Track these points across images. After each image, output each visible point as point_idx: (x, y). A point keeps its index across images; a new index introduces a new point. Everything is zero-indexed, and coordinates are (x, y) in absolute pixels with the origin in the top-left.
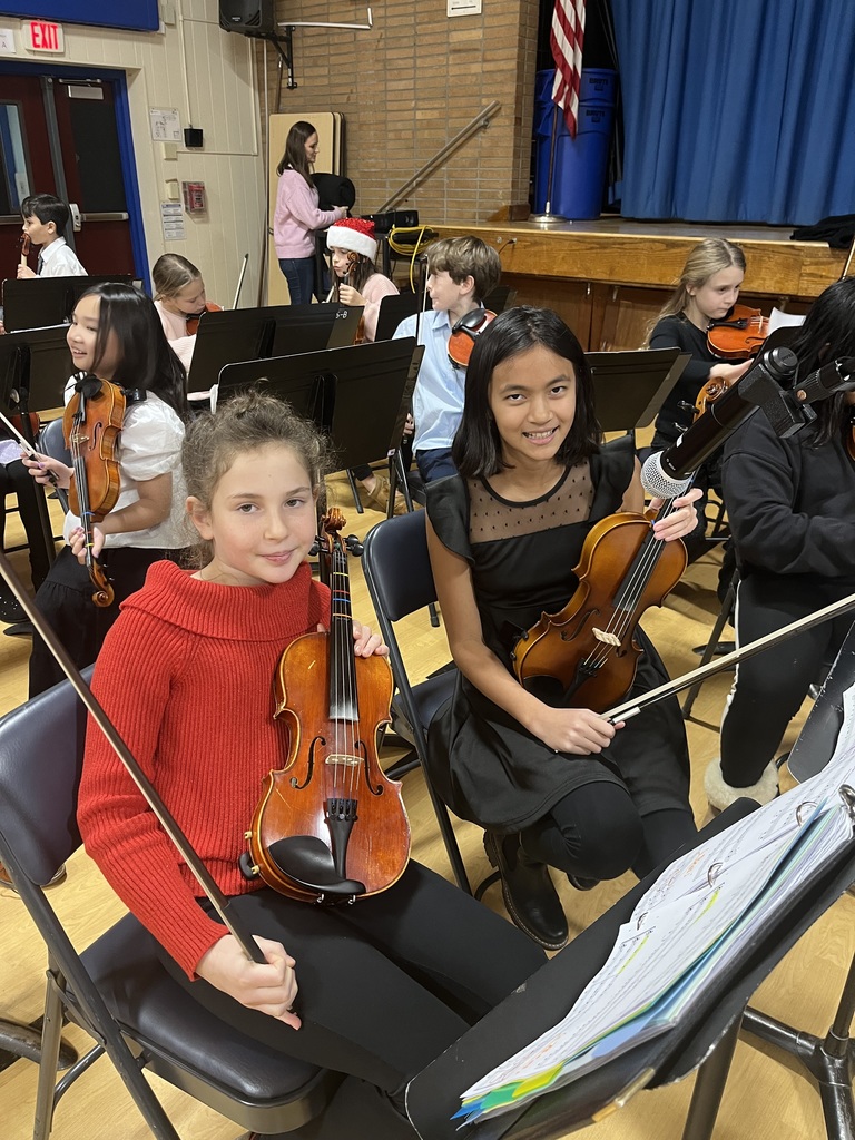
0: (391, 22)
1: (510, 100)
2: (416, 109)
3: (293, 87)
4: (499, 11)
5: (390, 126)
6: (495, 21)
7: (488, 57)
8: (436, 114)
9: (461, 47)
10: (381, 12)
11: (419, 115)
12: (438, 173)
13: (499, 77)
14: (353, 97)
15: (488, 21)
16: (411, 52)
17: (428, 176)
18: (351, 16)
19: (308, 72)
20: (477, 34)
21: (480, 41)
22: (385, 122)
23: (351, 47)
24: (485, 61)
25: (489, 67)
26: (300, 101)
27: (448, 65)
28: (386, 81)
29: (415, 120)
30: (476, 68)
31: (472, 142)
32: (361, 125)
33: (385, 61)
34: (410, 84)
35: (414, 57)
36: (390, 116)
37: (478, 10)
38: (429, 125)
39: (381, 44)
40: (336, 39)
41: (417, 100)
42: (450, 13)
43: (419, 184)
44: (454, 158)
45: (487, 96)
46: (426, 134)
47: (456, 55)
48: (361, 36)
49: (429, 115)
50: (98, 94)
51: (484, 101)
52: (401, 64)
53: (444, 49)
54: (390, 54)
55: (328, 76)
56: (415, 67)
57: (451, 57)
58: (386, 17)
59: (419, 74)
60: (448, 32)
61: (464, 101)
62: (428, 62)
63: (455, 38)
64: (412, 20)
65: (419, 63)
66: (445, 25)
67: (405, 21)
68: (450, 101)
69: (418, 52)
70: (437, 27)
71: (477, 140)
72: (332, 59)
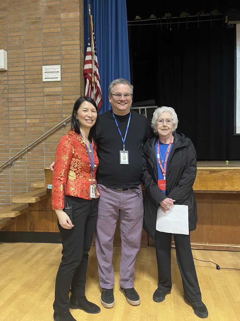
0: (10, 82)
2: (26, 118)
4: (69, 80)
5: (11, 126)
6: (68, 84)
7: (65, 97)
8: (38, 121)
9: (51, 94)
11: (28, 121)
12: (40, 145)
15: (64, 84)
16: (23, 95)
17: (34, 147)
21: (61, 92)
22: (8, 124)
24: (63, 99)
25: (65, 102)
27: (43, 101)
28: (8, 107)
29: (26, 123)
30: (59, 102)
31: (58, 132)
33: (8, 98)
34: (23, 108)
35: (25, 97)
36: (10, 121)
37: (59, 79)
38: (34, 125)
39: (5, 91)
41: (27, 115)
42: (44, 80)
43: (29, 150)
44: (49, 139)
45: (66, 113)
46: (33, 129)
47: (48, 97)
49: (34, 121)
51: (64, 116)
52: (18, 100)
53: (42, 94)
54: (10, 96)
56: (25, 101)
57: (45, 98)
58: (8, 80)
59: (28, 104)
60: (43, 87)
61: (53, 116)
62: (32, 99)
63: (47, 90)
64: (23, 82)
65: (27, 99)
66: (42, 85)
67: (19, 82)
68: (45, 115)
69: (27, 95)
70: (37, 86)
71: (61, 131)
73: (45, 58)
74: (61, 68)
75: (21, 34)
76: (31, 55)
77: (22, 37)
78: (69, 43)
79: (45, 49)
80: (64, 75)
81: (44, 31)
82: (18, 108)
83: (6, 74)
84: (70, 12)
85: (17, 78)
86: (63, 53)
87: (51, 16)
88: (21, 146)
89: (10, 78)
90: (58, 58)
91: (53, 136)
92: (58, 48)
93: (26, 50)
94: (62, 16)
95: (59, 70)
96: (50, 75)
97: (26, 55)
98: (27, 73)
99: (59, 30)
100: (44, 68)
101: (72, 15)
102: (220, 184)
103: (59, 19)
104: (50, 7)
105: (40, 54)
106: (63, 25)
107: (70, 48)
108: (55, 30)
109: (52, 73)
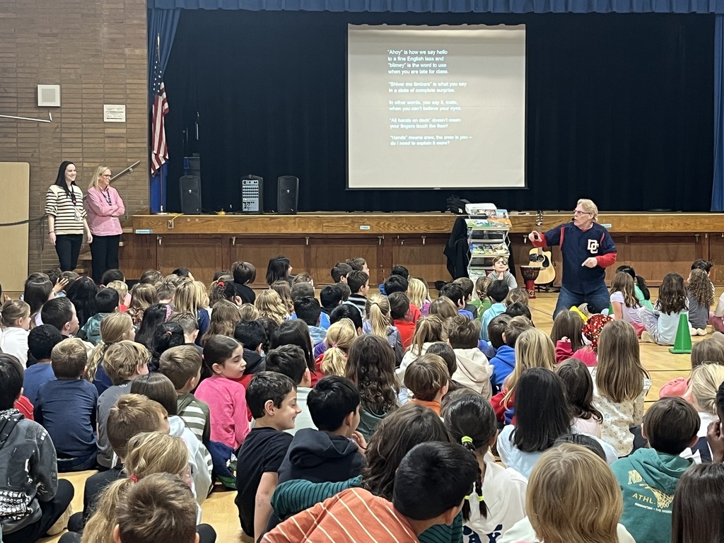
0: (63, 121)
1: (145, 160)
2: (83, 162)
4: (135, 122)
6: (133, 126)
7: (130, 140)
9: (113, 135)
10: (59, 115)
11: (85, 165)
13: (137, 150)
14: (36, 155)
15: (129, 126)
16: (80, 135)
18: (36, 115)
20: (124, 131)
21: (125, 134)
23: (35, 130)
24: (128, 142)
25: (130, 145)
27: (104, 143)
28: (62, 148)
29: (83, 167)
30: (123, 145)
31: (122, 178)
32: (41, 168)
33: (61, 138)
34: (80, 150)
35: (82, 138)
37: (123, 121)
39: (58, 130)
40: (23, 125)
41: (84, 157)
42: (106, 120)
45: (131, 158)
47: (110, 139)
48: (41, 125)
49: (93, 165)
51: (129, 160)
52: (73, 140)
53: (102, 135)
54: (64, 135)
55: (17, 143)
56: (82, 142)
57: (106, 140)
58: (62, 118)
59: (85, 146)
60: (104, 128)
61: (116, 160)
62: (91, 141)
63: (108, 131)
64: (80, 121)
65: (85, 141)
66: (102, 125)
67: (75, 121)
68: (107, 159)
69: (84, 136)
70: (97, 125)
71: (125, 177)
72: (19, 135)
73: (106, 96)
74: (126, 108)
75: (77, 66)
76: (89, 91)
77: (79, 71)
78: (136, 81)
79: (106, 86)
80: (129, 116)
81: (105, 66)
82: (73, 150)
83: (58, 110)
84: (136, 48)
85: (72, 115)
86: (128, 92)
87: (114, 51)
89: (64, 116)
90: (122, 96)
92: (122, 86)
93: (84, 86)
94: (127, 51)
95: (124, 110)
96: (113, 116)
97: (84, 91)
98: (84, 111)
99: (123, 66)
100: (106, 107)
101: (138, 52)
102: (278, 228)
103: (124, 54)
104: (113, 40)
105: (101, 91)
106: (128, 61)
107: (135, 87)
108: (119, 67)
109: (115, 113)
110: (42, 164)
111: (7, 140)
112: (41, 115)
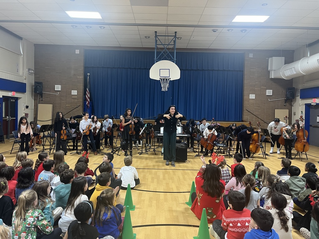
0: (62, 94)
1: (82, 104)
2: (66, 105)
3: (42, 100)
6: (79, 96)
7: (78, 99)
10: (60, 93)
13: (80, 102)
14: (54, 103)
18: (54, 93)
19: (45, 99)
20: (77, 97)
23: (54, 96)
25: (78, 101)
26: (43, 102)
28: (61, 101)
30: (76, 101)
33: (61, 99)
34: (65, 102)
36: (61, 105)
37: (76, 94)
38: (68, 106)
39: (60, 96)
40: (51, 95)
42: (72, 94)
45: (78, 104)
46: (68, 108)
47: (73, 99)
48: (56, 95)
49: (69, 105)
50: (14, 101)
52: (64, 99)
53: (71, 98)
56: (66, 100)
60: (72, 96)
64: (66, 94)
68: (72, 104)
69: (67, 98)
70: (70, 95)
71: (77, 109)
72: (51, 98)
73: (72, 88)
74: (77, 91)
75: (65, 80)
77: (66, 82)
78: (80, 84)
79: (72, 86)
80: (78, 93)
81: (72, 81)
82: (63, 102)
83: (60, 91)
85: (64, 93)
86: (78, 87)
87: (75, 77)
88: (64, 112)
90: (76, 88)
91: (74, 110)
92: (76, 86)
93: (67, 85)
94: (78, 77)
96: (74, 93)
97: (67, 87)
98: (67, 92)
100: (72, 91)
101: (81, 77)
104: (75, 74)
106: (78, 80)
107: (80, 86)
108: (76, 81)
109: (74, 92)
110: (56, 105)
111: (47, 99)
112: (56, 93)
